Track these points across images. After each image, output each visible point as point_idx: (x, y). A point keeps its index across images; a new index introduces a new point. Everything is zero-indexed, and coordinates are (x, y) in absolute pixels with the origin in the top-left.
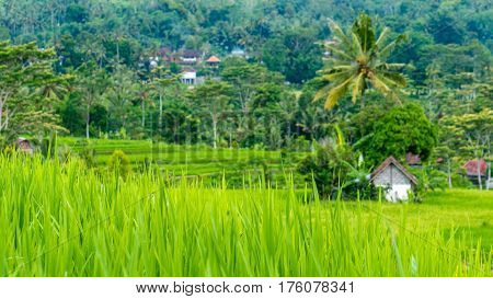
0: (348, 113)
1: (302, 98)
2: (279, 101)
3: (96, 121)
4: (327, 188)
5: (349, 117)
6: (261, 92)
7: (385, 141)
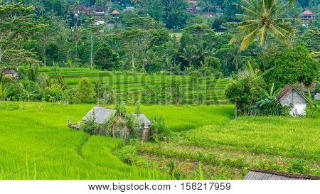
0: (214, 49)
1: (182, 39)
2: (167, 41)
3: (51, 55)
4: (247, 106)
5: (214, 51)
6: (156, 35)
7: (284, 73)
